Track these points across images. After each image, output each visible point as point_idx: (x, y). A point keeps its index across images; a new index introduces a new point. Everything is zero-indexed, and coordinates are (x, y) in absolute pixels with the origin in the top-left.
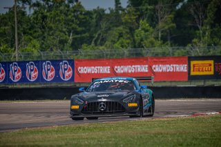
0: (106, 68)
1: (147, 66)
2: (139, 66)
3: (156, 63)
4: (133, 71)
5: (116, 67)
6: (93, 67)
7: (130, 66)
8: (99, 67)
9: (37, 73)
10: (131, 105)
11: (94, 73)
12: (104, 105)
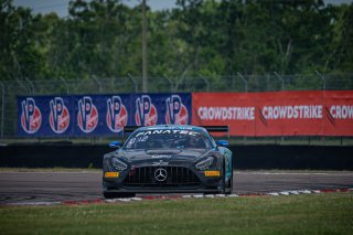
0: (246, 110)
1: (320, 107)
2: (306, 107)
3: (337, 101)
4: (296, 116)
5: (265, 109)
6: (225, 109)
7: (290, 108)
8: (235, 109)
9: (125, 117)
10: (208, 173)
11: (227, 120)
12: (163, 173)
